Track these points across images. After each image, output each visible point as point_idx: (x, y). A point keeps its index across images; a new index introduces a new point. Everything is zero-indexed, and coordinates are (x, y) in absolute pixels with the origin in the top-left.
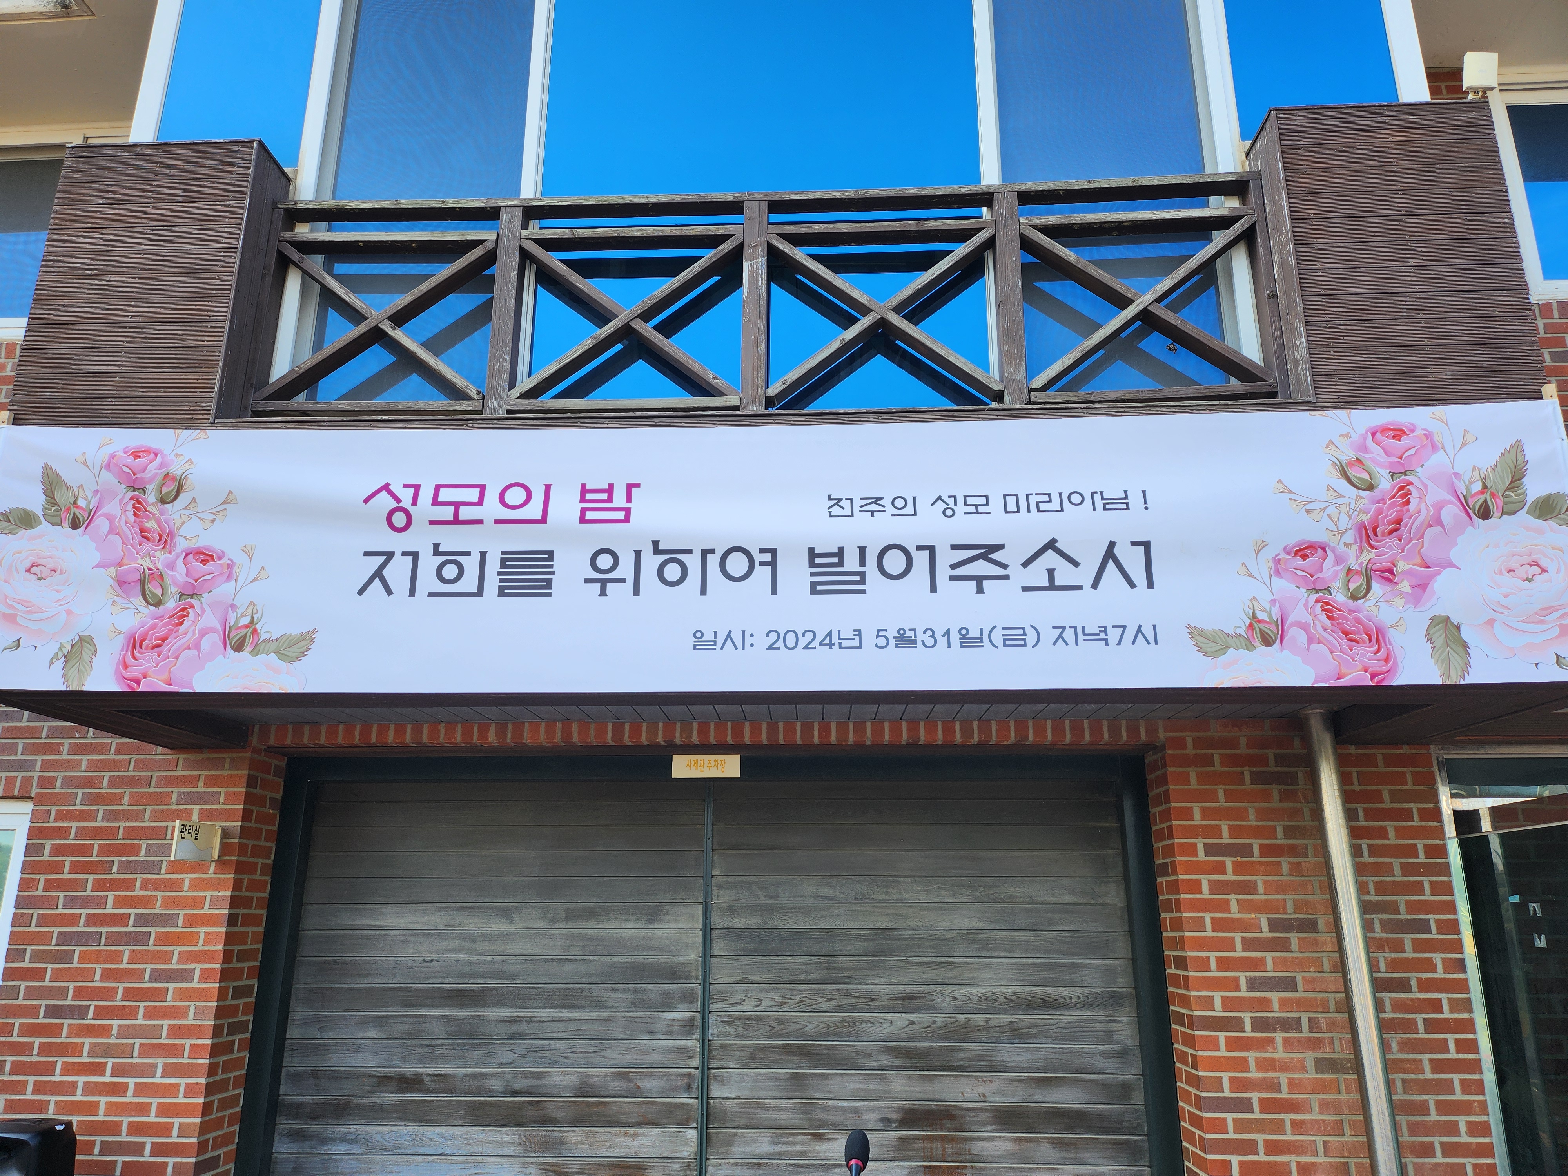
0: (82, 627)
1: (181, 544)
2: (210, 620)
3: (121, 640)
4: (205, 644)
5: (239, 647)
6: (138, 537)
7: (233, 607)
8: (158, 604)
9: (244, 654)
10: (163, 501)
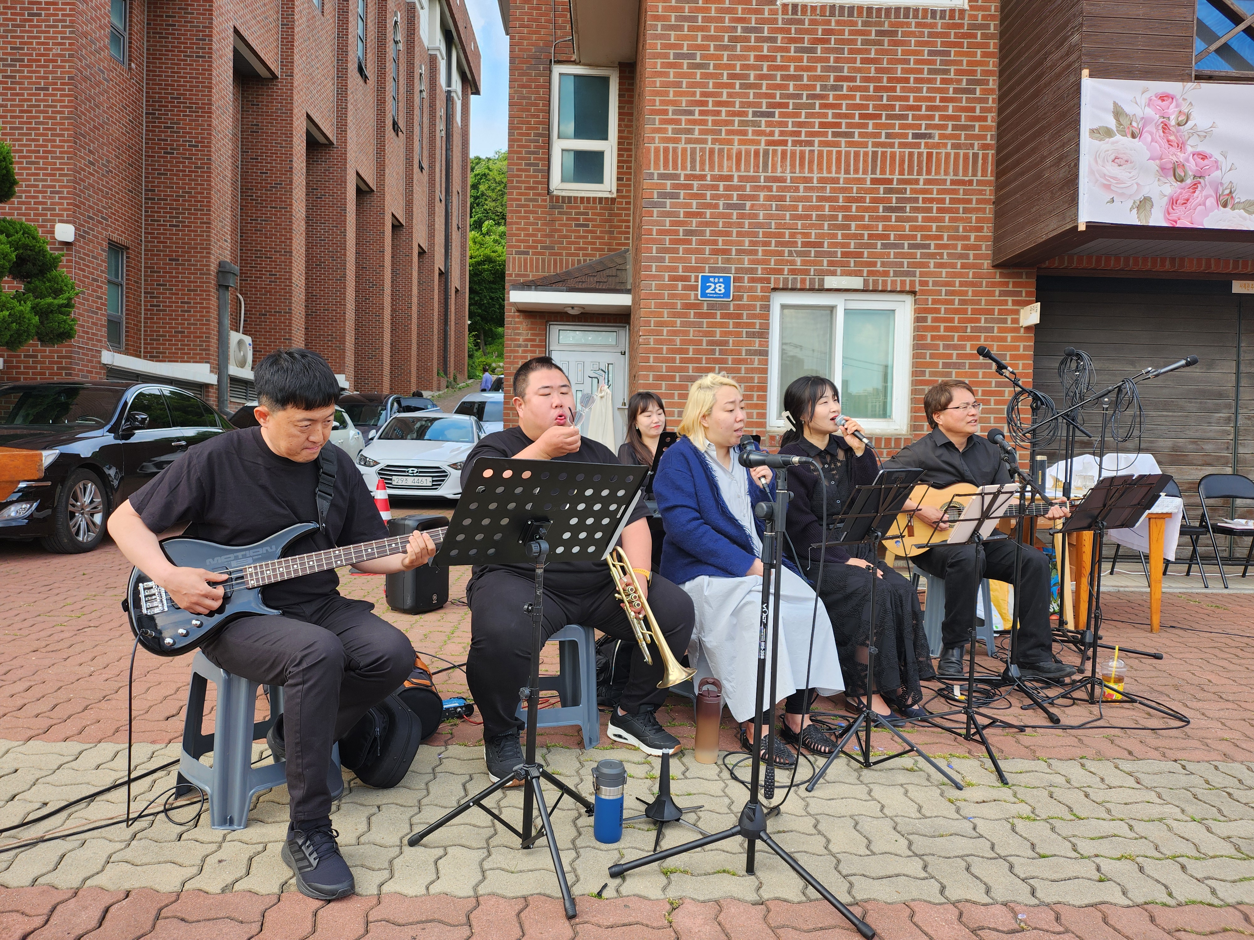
0: (1145, 192)
1: (1190, 149)
2: (1209, 191)
3: (1166, 199)
4: (1208, 203)
5: (1225, 205)
6: (1167, 145)
7: (1222, 184)
8: (1182, 181)
9: (1228, 209)
10: (1179, 125)
